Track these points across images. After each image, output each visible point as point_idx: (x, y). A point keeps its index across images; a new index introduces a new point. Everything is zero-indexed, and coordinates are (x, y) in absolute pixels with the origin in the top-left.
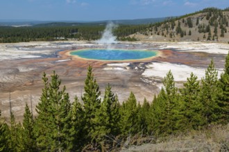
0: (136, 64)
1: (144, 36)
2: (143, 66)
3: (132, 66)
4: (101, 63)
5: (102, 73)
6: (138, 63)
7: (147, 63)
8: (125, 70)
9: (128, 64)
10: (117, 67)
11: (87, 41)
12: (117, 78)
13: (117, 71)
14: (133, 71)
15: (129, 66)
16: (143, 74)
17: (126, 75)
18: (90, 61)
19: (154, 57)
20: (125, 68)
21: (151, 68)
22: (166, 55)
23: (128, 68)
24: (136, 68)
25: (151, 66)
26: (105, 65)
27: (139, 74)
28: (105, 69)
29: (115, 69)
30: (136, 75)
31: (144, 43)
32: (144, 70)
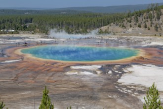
0: (110, 66)
1: (120, 29)
2: (120, 69)
3: (104, 70)
4: (63, 64)
5: (64, 79)
6: (113, 65)
7: (125, 66)
8: (95, 75)
9: (100, 67)
10: (83, 70)
12: (84, 86)
13: (84, 76)
14: (105, 77)
15: (100, 69)
16: (119, 81)
17: (97, 82)
18: (47, 62)
19: (134, 57)
20: (95, 72)
21: (130, 72)
22: (151, 54)
23: (99, 72)
24: (110, 72)
25: (130, 69)
26: (68, 68)
27: (114, 80)
28: (68, 73)
29: (82, 73)
30: (109, 82)
31: (121, 38)
32: (121, 75)
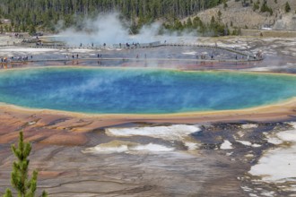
0: (227, 127)
1: (255, 18)
2: (255, 136)
3: (208, 137)
4: (82, 123)
5: (86, 166)
6: (236, 125)
7: (270, 126)
8: (180, 154)
9: (194, 129)
10: (146, 140)
11: (27, 36)
12: (146, 188)
13: (148, 157)
14: (212, 158)
15: (195, 136)
16: (255, 170)
17: (186, 175)
18: (35, 118)
20: (180, 146)
21: (287, 144)
23: (192, 145)
24: (227, 145)
25: (286, 136)
26: (98, 133)
27: (238, 170)
28: (98, 149)
29: (140, 148)
30: (223, 173)
31: (258, 45)
32: (258, 153)
